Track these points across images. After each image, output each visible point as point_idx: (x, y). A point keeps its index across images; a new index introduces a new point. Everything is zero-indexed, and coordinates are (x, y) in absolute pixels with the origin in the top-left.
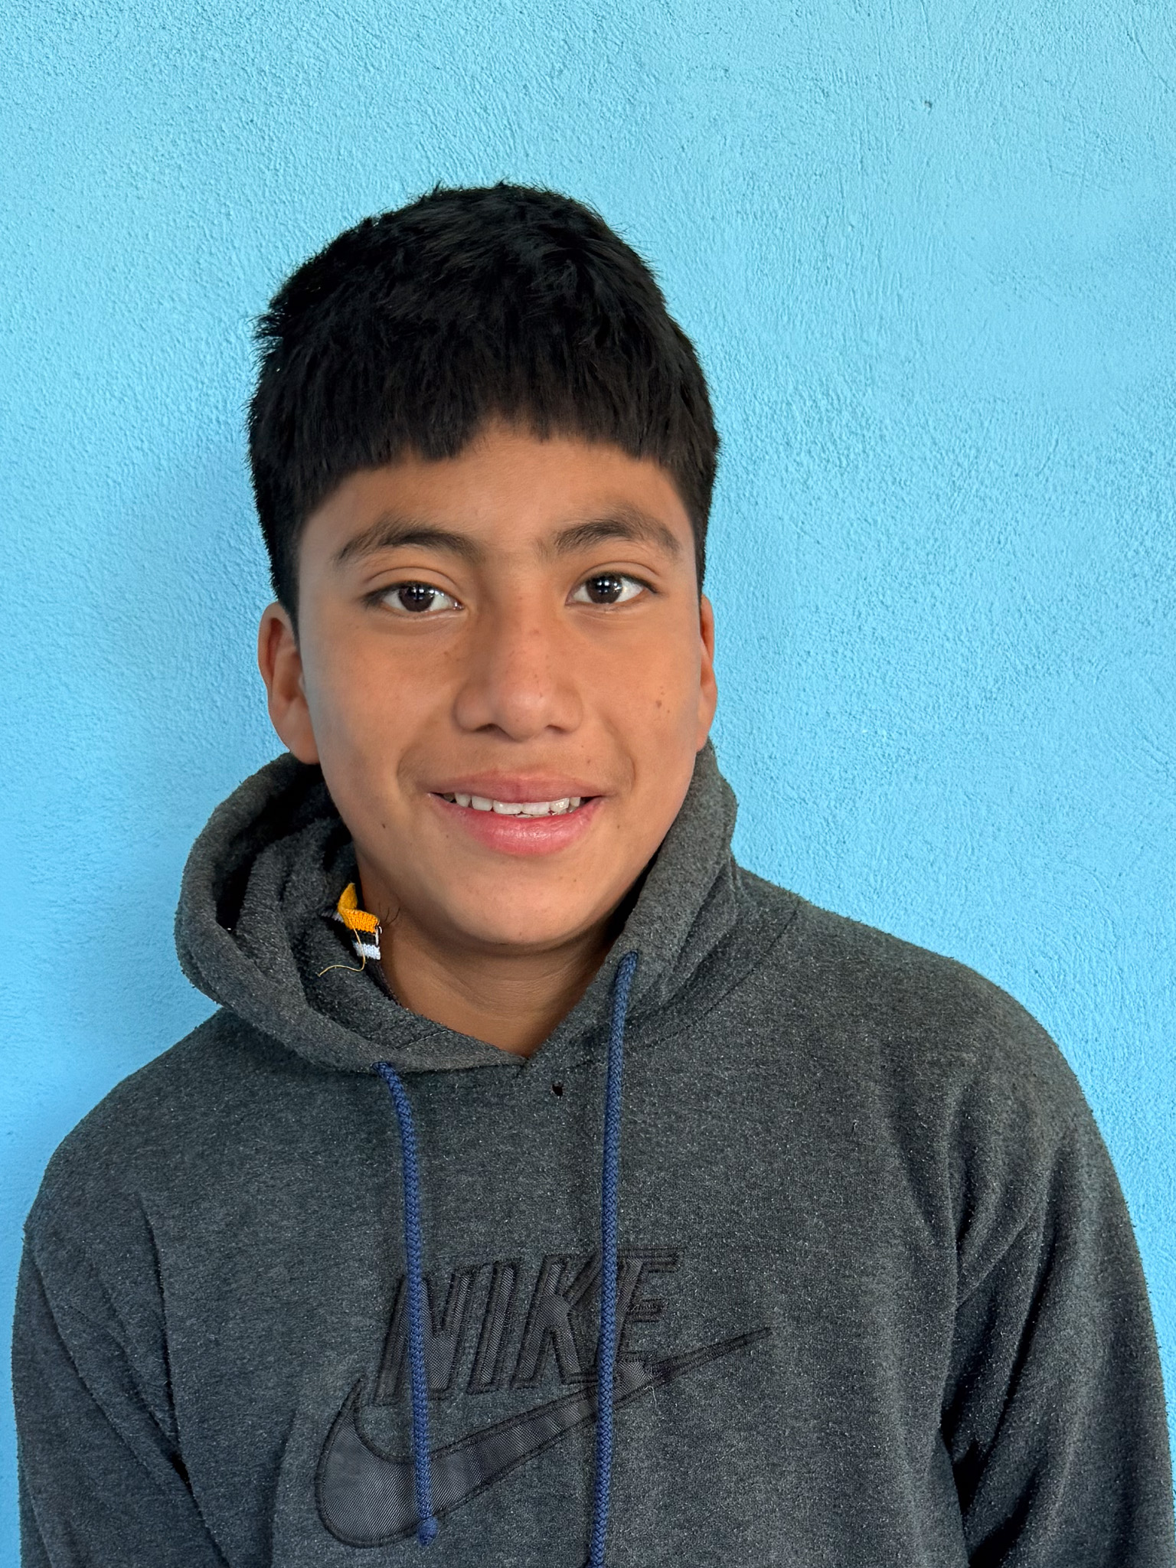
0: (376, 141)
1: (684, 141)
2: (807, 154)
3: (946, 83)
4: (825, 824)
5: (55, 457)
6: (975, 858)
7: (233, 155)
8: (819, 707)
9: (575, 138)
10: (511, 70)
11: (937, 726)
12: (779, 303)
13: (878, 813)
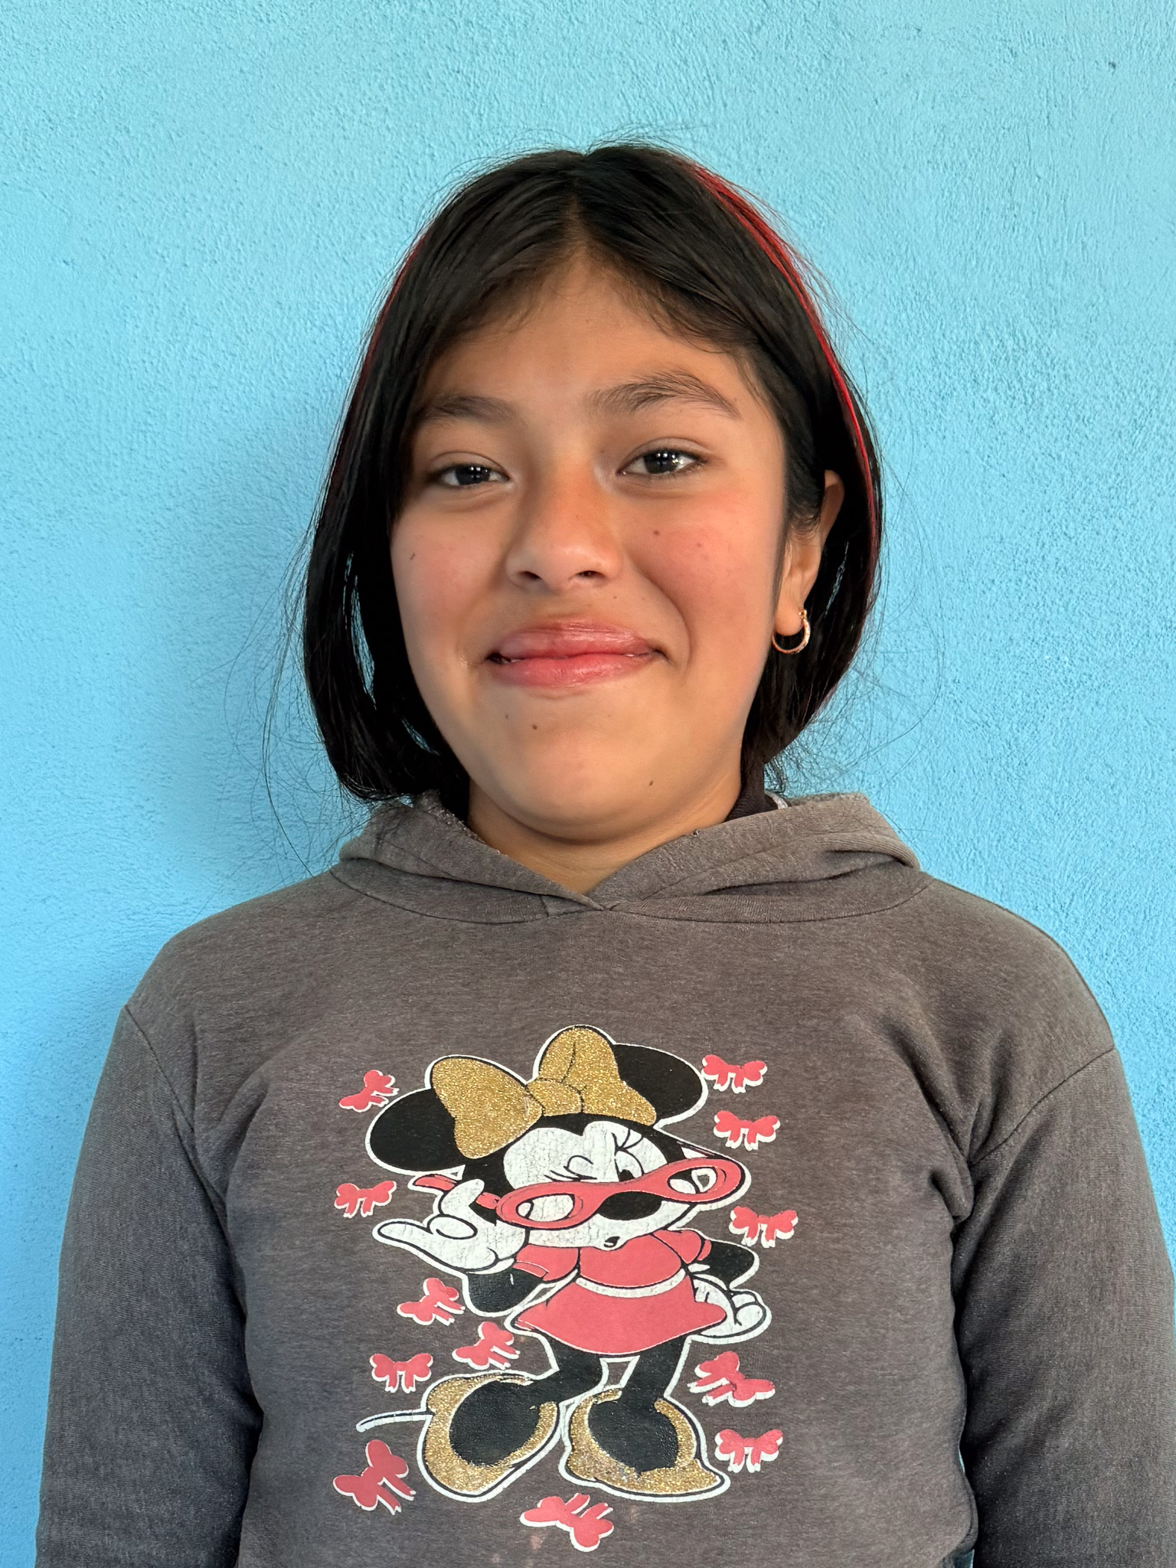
0: (578, 88)
1: (877, 94)
2: (996, 110)
3: (1129, 47)
4: (1007, 747)
5: (254, 382)
6: (1155, 782)
7: (438, 99)
8: (1002, 634)
9: (771, 90)
10: (712, 26)
11: (1118, 654)
12: (968, 247)
13: (1060, 736)
